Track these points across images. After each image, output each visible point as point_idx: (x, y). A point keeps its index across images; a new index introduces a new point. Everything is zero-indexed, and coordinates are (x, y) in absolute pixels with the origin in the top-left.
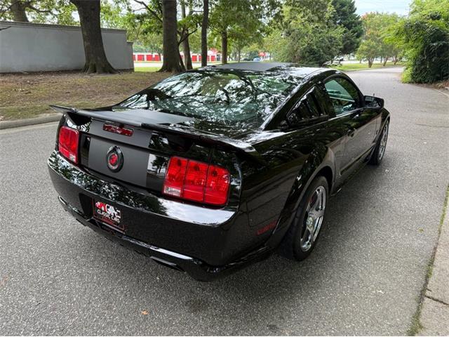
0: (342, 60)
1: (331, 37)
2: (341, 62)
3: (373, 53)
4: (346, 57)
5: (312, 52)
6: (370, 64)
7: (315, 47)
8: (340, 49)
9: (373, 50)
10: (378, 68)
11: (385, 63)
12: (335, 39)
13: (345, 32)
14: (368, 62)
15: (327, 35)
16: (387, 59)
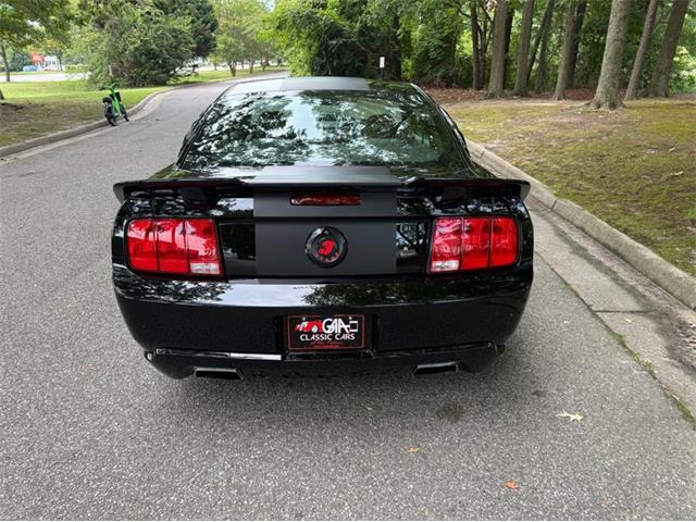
0: (195, 66)
1: (174, 31)
2: (196, 70)
3: (233, 54)
4: (199, 61)
5: (151, 55)
6: (233, 71)
7: (154, 46)
8: (193, 49)
9: (233, 50)
10: (244, 76)
11: (252, 68)
12: (182, 33)
13: (193, 22)
14: (228, 68)
15: (167, 27)
16: (253, 63)
